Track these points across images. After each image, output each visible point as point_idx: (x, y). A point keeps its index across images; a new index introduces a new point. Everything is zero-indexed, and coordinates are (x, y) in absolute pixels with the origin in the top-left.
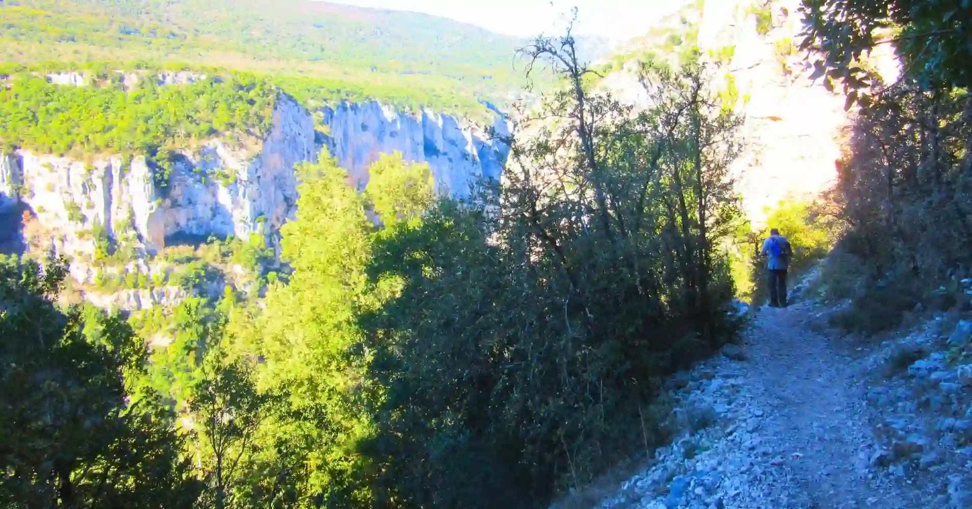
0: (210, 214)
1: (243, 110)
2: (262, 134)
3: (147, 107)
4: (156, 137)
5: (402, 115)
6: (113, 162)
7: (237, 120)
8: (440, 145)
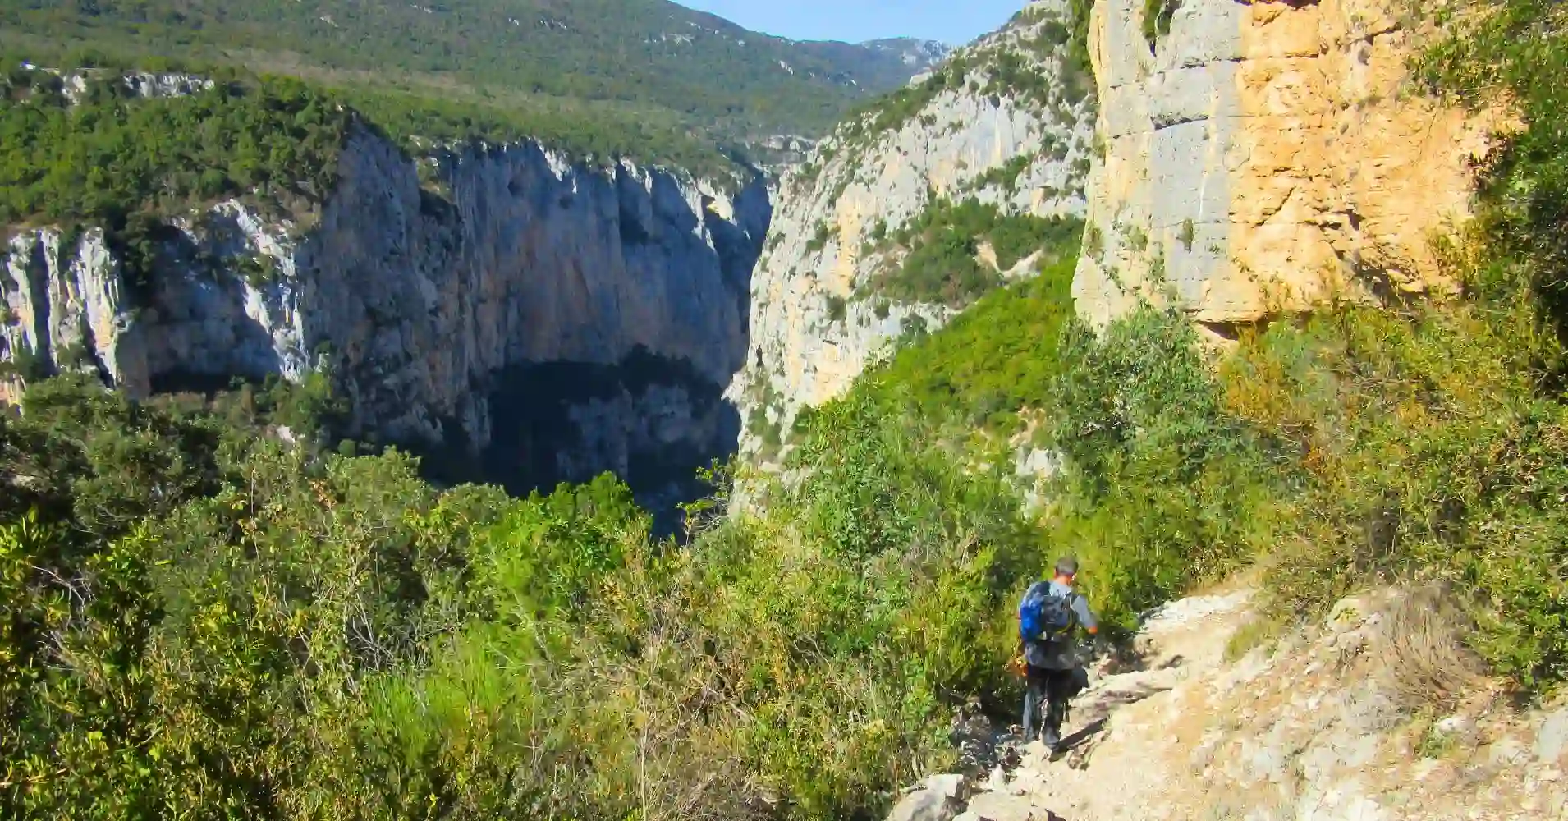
0: (229, 335)
1: (283, 148)
2: (321, 193)
3: (105, 139)
4: (122, 194)
5: (580, 168)
6: (44, 239)
7: (271, 164)
8: (649, 224)
